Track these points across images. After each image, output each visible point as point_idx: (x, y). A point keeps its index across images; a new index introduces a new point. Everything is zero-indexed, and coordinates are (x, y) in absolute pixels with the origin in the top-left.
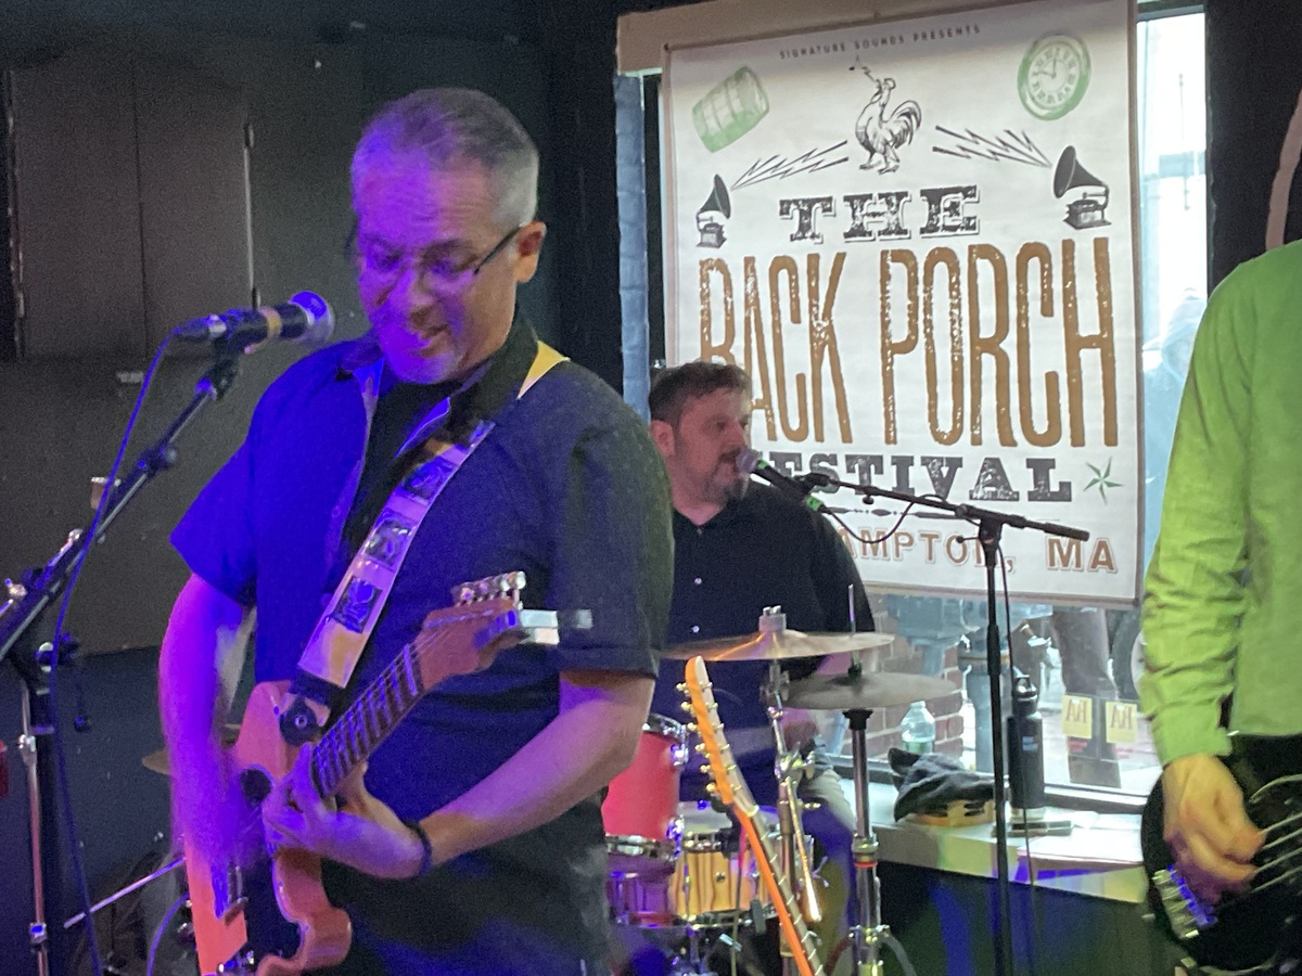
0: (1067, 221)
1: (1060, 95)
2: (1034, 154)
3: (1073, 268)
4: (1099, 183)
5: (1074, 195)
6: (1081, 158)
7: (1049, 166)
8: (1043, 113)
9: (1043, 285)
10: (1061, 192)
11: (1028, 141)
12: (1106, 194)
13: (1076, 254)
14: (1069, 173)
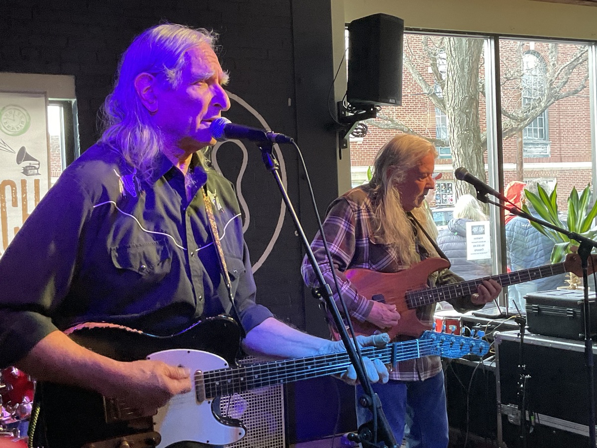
0: (23, 173)
1: (18, 128)
2: (7, 148)
3: (26, 190)
4: (36, 160)
5: (26, 163)
6: (28, 151)
7: (15, 153)
8: (10, 133)
9: (12, 195)
10: (20, 162)
11: (4, 143)
12: (39, 164)
13: (27, 185)
14: (22, 156)
